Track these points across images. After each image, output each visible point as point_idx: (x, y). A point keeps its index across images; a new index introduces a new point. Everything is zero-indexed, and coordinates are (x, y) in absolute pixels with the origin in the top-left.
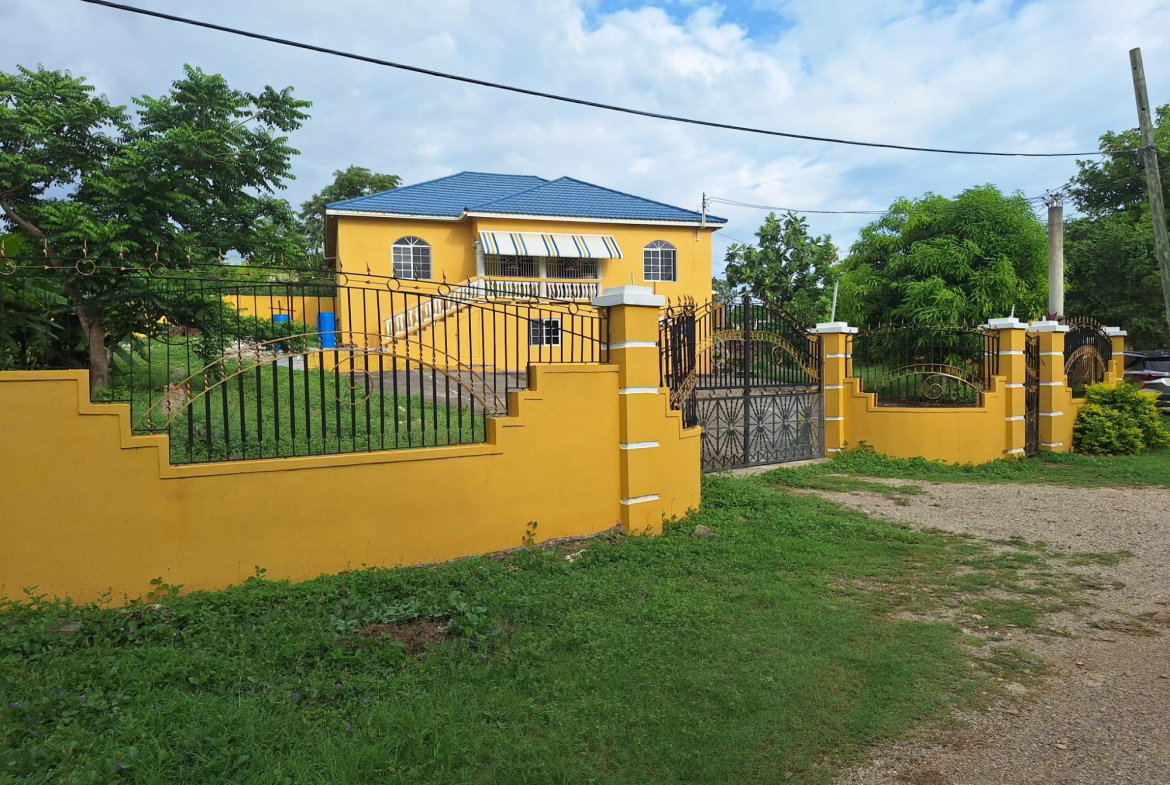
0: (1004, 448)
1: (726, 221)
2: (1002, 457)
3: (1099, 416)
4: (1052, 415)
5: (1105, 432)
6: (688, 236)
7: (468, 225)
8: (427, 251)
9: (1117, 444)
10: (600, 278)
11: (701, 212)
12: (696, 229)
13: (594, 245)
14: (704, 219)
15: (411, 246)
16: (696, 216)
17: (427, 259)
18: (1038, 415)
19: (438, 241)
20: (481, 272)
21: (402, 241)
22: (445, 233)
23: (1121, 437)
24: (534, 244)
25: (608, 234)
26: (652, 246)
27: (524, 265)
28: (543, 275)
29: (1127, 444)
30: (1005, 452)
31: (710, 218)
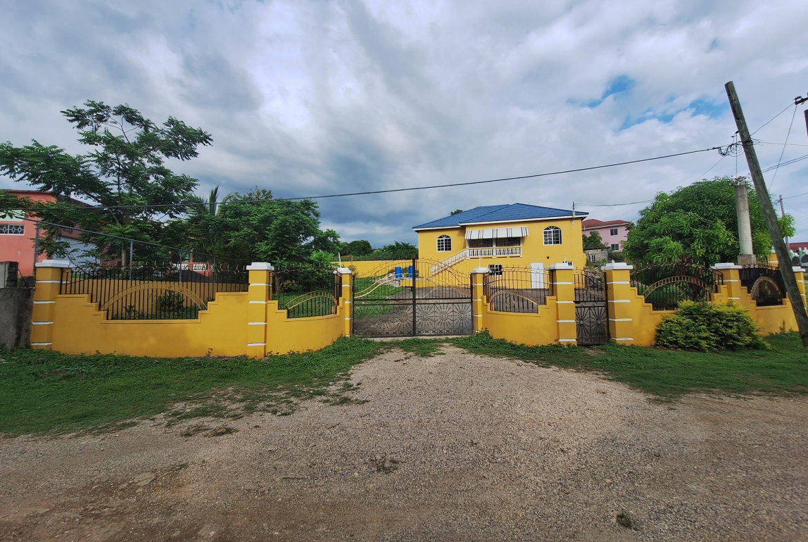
0: (556, 338)
1: (588, 213)
2: (554, 343)
3: (672, 322)
4: (616, 320)
5: (672, 333)
6: (568, 222)
7: (463, 229)
8: (450, 240)
9: (681, 342)
10: (521, 245)
11: (572, 210)
12: (571, 219)
13: (516, 232)
14: (574, 213)
15: (444, 239)
16: (570, 213)
17: (450, 243)
18: (608, 320)
19: (453, 236)
20: (468, 247)
21: (441, 237)
22: (457, 232)
23: (687, 337)
24: (488, 233)
25: (524, 226)
26: (547, 229)
27: (487, 242)
28: (494, 246)
29: (692, 342)
30: (556, 340)
31: (577, 213)
